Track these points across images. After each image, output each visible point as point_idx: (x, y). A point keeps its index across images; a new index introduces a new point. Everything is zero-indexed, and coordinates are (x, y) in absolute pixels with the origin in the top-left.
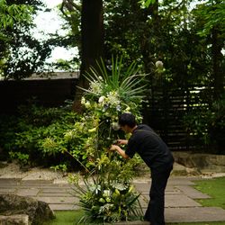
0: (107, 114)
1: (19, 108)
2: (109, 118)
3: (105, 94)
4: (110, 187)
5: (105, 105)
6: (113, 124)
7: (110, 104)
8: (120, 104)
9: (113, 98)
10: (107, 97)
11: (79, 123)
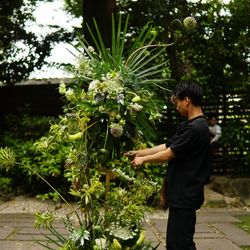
0: (101, 108)
1: (7, 117)
2: (105, 116)
3: (98, 77)
4: (107, 234)
5: (98, 95)
6: (113, 126)
7: (106, 94)
8: (124, 93)
9: (112, 83)
10: (102, 81)
11: (57, 126)
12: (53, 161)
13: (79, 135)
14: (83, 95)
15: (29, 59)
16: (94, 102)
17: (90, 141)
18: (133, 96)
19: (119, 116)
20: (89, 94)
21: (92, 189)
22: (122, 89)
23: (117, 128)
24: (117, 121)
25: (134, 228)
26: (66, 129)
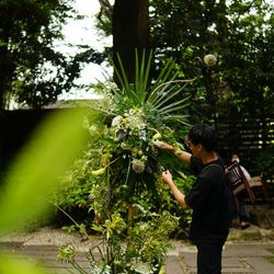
0: (123, 144)
4: (128, 269)
5: (121, 131)
7: (129, 130)
8: (146, 129)
9: (135, 119)
10: (124, 117)
11: (81, 161)
12: (80, 191)
13: (101, 171)
14: (106, 131)
15: (57, 80)
16: (116, 139)
17: (112, 177)
18: (154, 133)
19: (141, 152)
20: (112, 130)
21: (113, 225)
22: (144, 125)
23: (138, 164)
24: (139, 157)
25: (155, 264)
26: (90, 164)
